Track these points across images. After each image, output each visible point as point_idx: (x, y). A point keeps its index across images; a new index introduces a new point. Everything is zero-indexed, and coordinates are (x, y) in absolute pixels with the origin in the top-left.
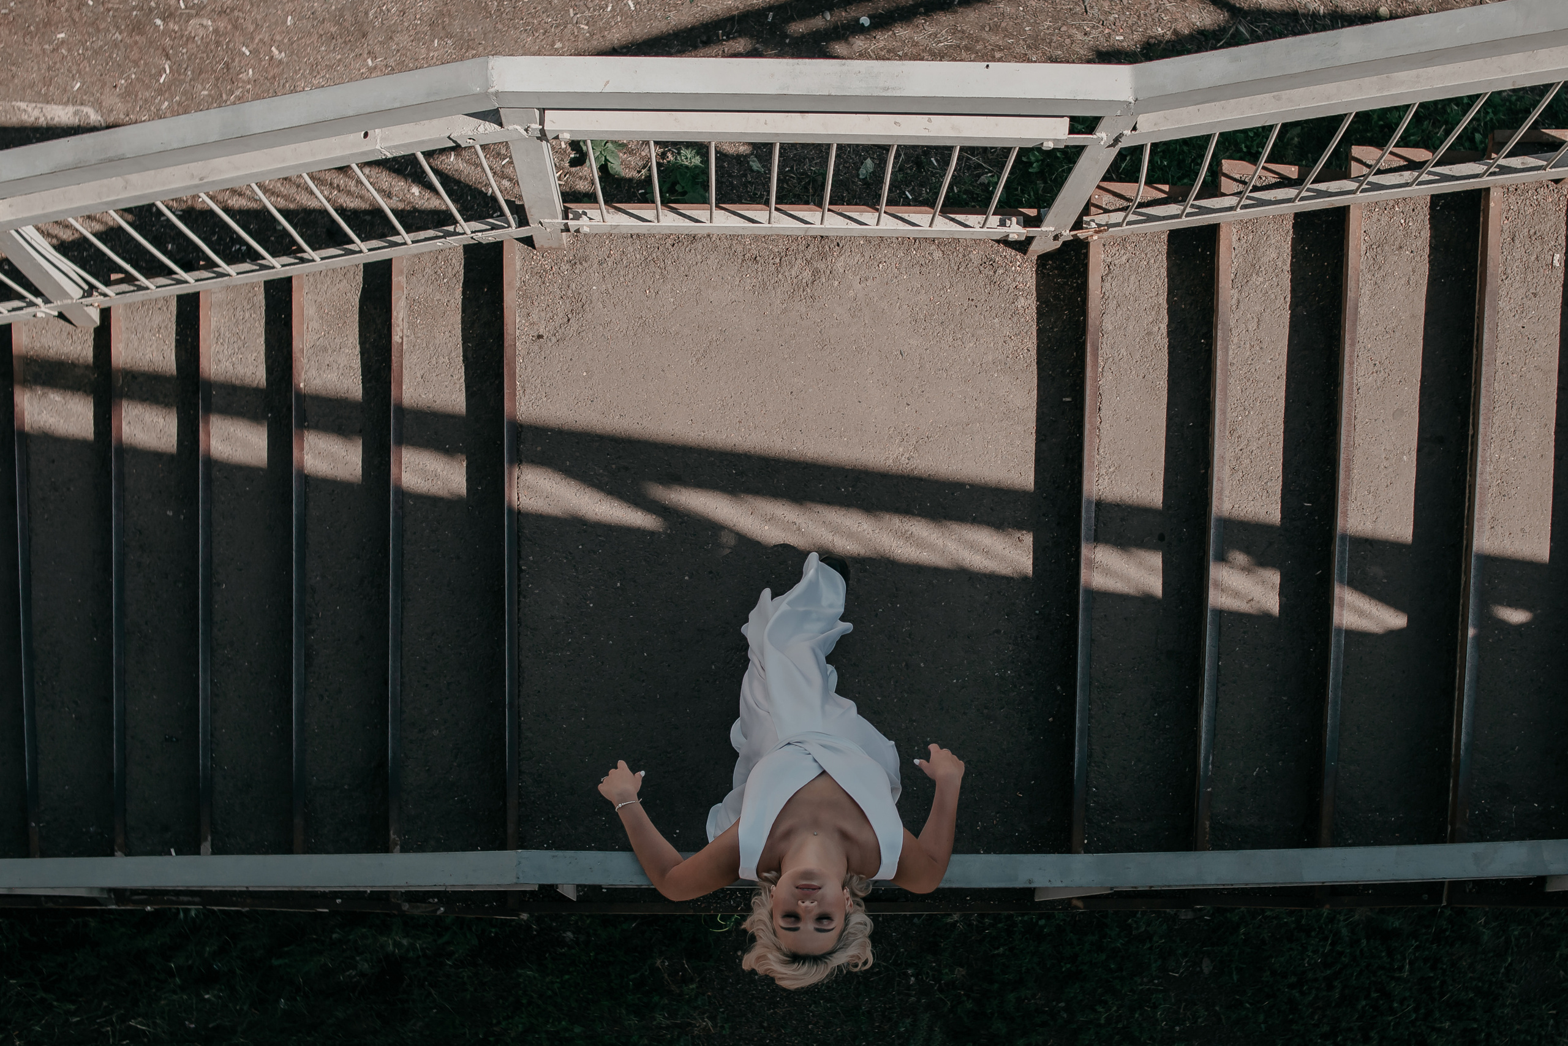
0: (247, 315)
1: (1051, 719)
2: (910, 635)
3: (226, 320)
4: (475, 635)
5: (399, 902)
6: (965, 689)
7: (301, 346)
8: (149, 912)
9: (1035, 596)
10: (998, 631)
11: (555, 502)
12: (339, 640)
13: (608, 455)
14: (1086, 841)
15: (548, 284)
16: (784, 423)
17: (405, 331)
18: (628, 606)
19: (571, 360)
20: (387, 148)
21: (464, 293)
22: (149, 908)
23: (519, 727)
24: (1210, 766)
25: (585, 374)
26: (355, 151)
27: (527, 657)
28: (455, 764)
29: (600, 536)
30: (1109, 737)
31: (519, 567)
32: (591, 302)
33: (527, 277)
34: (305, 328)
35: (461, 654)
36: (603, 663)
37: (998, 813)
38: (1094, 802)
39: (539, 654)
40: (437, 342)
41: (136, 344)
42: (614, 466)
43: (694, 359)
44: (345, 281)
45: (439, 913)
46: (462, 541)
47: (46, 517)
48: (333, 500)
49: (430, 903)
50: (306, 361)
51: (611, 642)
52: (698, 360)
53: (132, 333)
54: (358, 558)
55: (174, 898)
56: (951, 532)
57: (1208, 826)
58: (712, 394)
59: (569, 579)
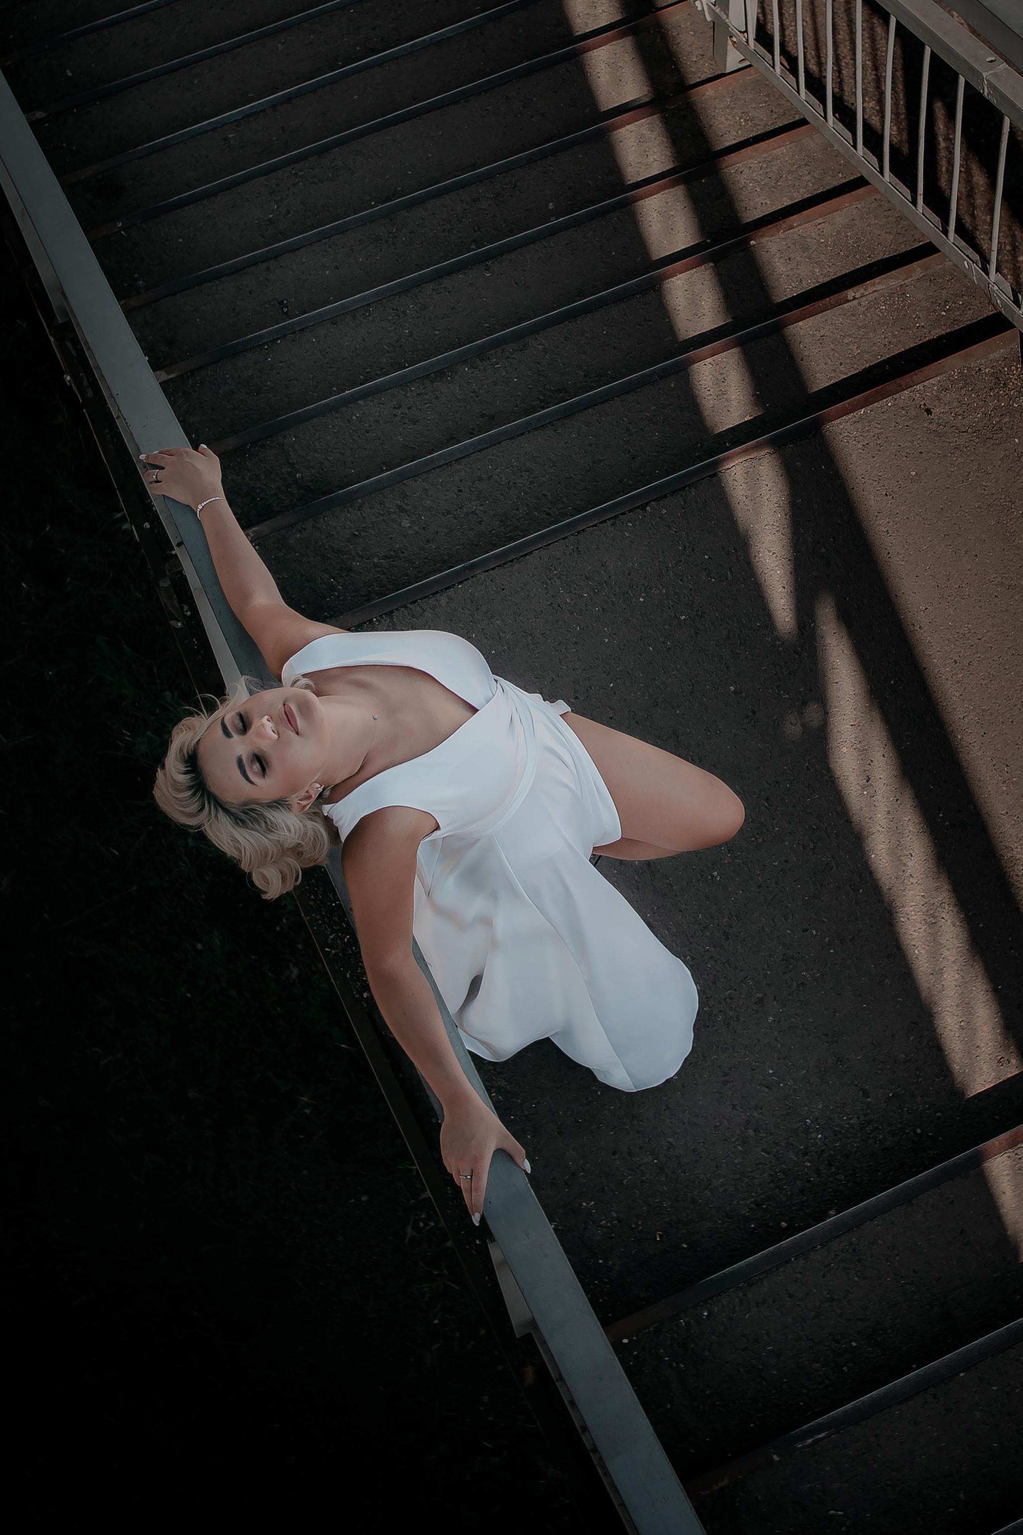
0: (807, 178)
1: (784, 1224)
2: (802, 984)
3: (790, 162)
4: (549, 514)
5: (168, 574)
6: (766, 1090)
7: (795, 225)
8: (63, 381)
9: (939, 1117)
10: (866, 1094)
11: (745, 507)
12: (477, 397)
13: (834, 538)
14: (625, 1341)
15: (992, 394)
16: (984, 710)
17: (864, 299)
18: (662, 640)
19: (921, 453)
20: (990, 84)
21: (941, 338)
22: (68, 378)
23: (449, 588)
24: (810, 1441)
25: (913, 473)
26: (970, 61)
27: (540, 558)
28: (375, 560)
29: (731, 571)
30: (791, 1296)
31: (647, 504)
32: (998, 445)
33: (987, 370)
34: (818, 221)
35: (517, 509)
36: (576, 643)
37: (619, 1221)
38: (688, 1324)
39: (550, 570)
40: (871, 335)
41: (722, 106)
42: (823, 550)
43: (1000, 579)
44: (892, 237)
45: (173, 623)
46: (655, 454)
47: (489, 108)
48: (640, 325)
49: (182, 608)
50: (782, 236)
51: (607, 640)
52: (1001, 584)
53: (731, 97)
54: (586, 376)
55: (85, 383)
56: (962, 970)
57: (722, 1484)
58: (970, 617)
59: (660, 562)
